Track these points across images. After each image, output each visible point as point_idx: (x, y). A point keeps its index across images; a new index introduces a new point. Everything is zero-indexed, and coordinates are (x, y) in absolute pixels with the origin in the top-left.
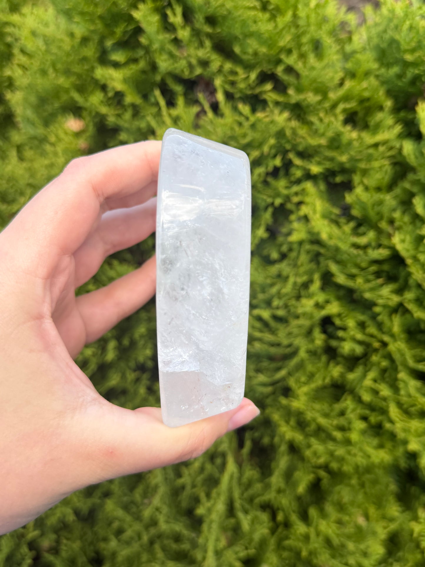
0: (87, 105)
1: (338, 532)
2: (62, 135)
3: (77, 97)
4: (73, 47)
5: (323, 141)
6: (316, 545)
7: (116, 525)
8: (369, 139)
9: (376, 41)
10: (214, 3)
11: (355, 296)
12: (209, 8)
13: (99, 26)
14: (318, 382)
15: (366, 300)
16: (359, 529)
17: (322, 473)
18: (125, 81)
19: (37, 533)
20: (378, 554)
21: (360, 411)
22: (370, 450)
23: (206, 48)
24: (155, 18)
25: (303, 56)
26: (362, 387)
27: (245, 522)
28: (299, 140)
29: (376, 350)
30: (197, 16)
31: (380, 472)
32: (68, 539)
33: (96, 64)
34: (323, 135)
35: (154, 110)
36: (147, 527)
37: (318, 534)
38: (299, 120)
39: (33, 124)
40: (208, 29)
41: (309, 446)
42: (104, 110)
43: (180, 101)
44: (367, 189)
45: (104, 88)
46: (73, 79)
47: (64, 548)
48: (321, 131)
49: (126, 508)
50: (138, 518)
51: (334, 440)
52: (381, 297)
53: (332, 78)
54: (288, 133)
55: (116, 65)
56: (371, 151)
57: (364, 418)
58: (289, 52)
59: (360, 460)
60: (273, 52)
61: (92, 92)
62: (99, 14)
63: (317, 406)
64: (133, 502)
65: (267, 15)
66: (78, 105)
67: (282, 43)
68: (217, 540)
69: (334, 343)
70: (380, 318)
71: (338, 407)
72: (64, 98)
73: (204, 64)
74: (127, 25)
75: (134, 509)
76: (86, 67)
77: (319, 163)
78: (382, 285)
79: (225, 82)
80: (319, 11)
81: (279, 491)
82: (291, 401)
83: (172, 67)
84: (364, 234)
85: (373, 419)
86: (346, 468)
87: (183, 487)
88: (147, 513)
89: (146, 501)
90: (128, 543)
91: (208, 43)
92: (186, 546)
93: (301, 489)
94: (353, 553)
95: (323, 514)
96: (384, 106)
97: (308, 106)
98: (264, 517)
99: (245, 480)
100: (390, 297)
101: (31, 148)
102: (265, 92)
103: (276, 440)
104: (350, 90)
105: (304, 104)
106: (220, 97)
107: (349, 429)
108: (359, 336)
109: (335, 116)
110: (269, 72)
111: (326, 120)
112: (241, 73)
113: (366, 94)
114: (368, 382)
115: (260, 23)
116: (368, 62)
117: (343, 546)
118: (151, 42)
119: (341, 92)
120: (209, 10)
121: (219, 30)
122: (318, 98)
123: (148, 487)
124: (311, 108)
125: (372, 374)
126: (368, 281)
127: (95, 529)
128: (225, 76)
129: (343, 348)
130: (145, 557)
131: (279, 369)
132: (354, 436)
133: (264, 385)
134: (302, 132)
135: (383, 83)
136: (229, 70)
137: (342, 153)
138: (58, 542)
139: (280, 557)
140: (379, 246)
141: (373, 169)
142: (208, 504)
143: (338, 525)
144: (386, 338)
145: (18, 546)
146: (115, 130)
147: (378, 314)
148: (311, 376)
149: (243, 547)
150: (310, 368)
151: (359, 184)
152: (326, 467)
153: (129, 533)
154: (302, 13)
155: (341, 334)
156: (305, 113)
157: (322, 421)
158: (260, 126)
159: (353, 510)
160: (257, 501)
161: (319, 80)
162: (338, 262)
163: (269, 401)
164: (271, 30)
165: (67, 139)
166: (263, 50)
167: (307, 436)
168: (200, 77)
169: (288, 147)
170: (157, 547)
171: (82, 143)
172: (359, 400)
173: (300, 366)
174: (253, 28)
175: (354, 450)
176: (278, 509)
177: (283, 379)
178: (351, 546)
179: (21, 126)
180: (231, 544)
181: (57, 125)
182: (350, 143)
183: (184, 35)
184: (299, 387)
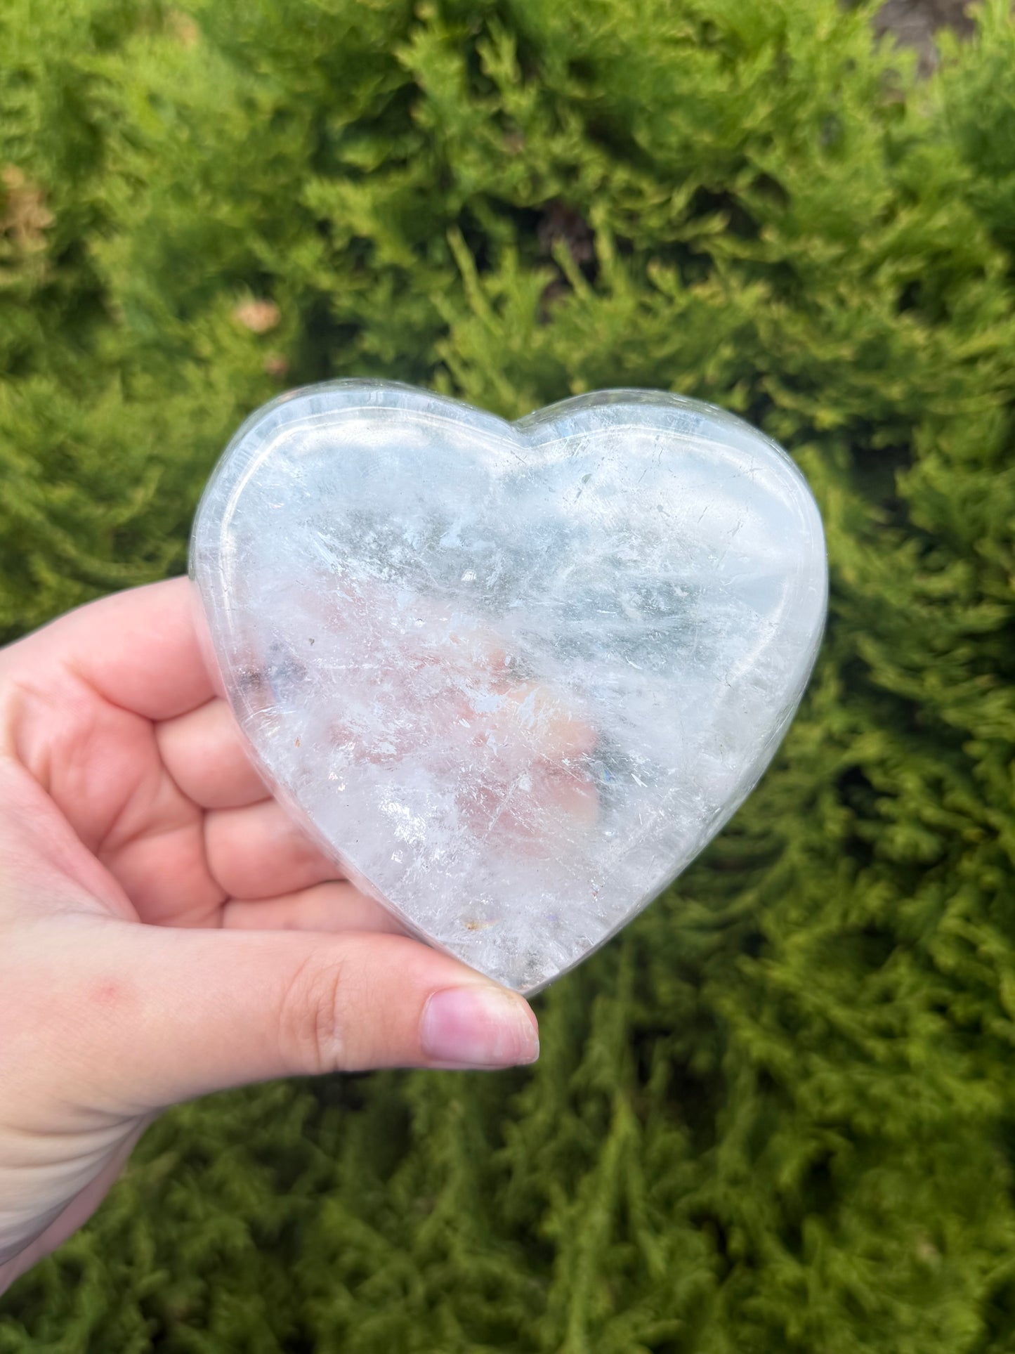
0: (284, 268)
1: (871, 1278)
2: (227, 341)
3: (262, 250)
4: (253, 133)
5: (846, 352)
6: (823, 1310)
7: (348, 1258)
8: (954, 346)
9: (966, 113)
10: (592, 30)
11: (920, 717)
12: (580, 39)
13: (317, 82)
14: (831, 922)
15: (947, 726)
16: (922, 1273)
17: (835, 1140)
18: (377, 211)
19: (160, 1276)
20: (966, 1333)
21: (928, 990)
22: (953, 1084)
23: (570, 136)
24: (455, 65)
25: (796, 151)
26: (935, 933)
27: (656, 1254)
28: (789, 349)
29: (969, 847)
30: (548, 61)
31: (971, 1137)
32: (231, 1292)
33: (305, 173)
34: (846, 336)
35: (446, 279)
36: (423, 1265)
37: (825, 1283)
38: (788, 303)
39: (150, 311)
40: (576, 91)
41: (806, 1074)
42: (325, 281)
43: (509, 260)
44: (947, 462)
45: (324, 228)
46: (252, 208)
47: (223, 1313)
48: (842, 326)
49: (372, 1220)
50: (402, 1242)
51: (866, 1058)
52: (983, 718)
53: (868, 204)
54: (764, 332)
55: (356, 175)
56: (958, 374)
57: (940, 1009)
58: (766, 141)
59: (929, 1108)
60: (726, 144)
61: (296, 240)
62: (317, 55)
63: (828, 979)
64: (389, 1206)
65: (713, 59)
66: (264, 269)
67: (749, 123)
68: (591, 1296)
69: (867, 830)
70: (980, 769)
71: (877, 981)
72: (231, 252)
73: (568, 171)
74: (383, 81)
75: (392, 1222)
76: (283, 179)
77: (836, 403)
78: (984, 693)
79: (614, 213)
80: (838, 47)
81: (735, 1181)
82: (768, 967)
83: (491, 179)
84: (940, 570)
85: (962, 1009)
86: (894, 1127)
87: (508, 1172)
88: (424, 1232)
89: (420, 1203)
90: (378, 1302)
91: (575, 124)
92: (515, 1310)
93: (788, 1174)
94: (909, 1331)
95: (838, 1237)
96: (987, 268)
97: (811, 269)
98: (699, 1242)
99: (654, 1154)
100: (1005, 719)
101: (146, 369)
102: (707, 237)
103: (729, 1059)
104: (907, 232)
105: (800, 264)
106: (605, 248)
107: (904, 1034)
108: (931, 813)
109: (876, 290)
110: (717, 191)
111: (855, 301)
112: (652, 194)
113: (944, 241)
114: (951, 922)
115: (698, 77)
116: (948, 165)
117: (886, 1313)
118: (441, 121)
119: (889, 236)
120: (580, 46)
121: (600, 93)
122: (835, 250)
123: (424, 1169)
124: (818, 275)
125: (959, 904)
126: (950, 682)
127: (297, 1268)
128: (614, 201)
129: (892, 841)
130: (416, 1336)
131: (735, 891)
132: (916, 1051)
133: (701, 927)
134: (796, 329)
135: (983, 213)
136: (624, 185)
137: (891, 379)
138: (207, 1299)
139: (734, 1337)
140: (978, 599)
141: (963, 416)
142: (572, 1211)
143: (871, 1263)
144: (995, 818)
145: (115, 1307)
146: (353, 328)
147: (976, 761)
148: (814, 909)
149: (651, 1313)
150: (812, 888)
151: (928, 451)
152: (845, 1126)
153: (380, 1279)
154: (798, 51)
155: (885, 806)
156: (801, 285)
157: (841, 1015)
158: (699, 318)
159: (909, 1227)
160: (683, 1204)
161: (837, 209)
162: (880, 636)
163: (709, 967)
164: (722, 93)
165: (238, 349)
166: (706, 138)
167: (801, 1050)
168: (555, 203)
169: (761, 364)
170: (446, 1312)
171: (272, 359)
172: (928, 965)
173: (790, 884)
174: (683, 86)
175: (914, 1083)
176: (730, 1223)
177: (749, 915)
178: (905, 1313)
179: (122, 316)
180: (622, 1305)
181: (214, 317)
182: (911, 353)
183: (518, 105)
184: (787, 934)
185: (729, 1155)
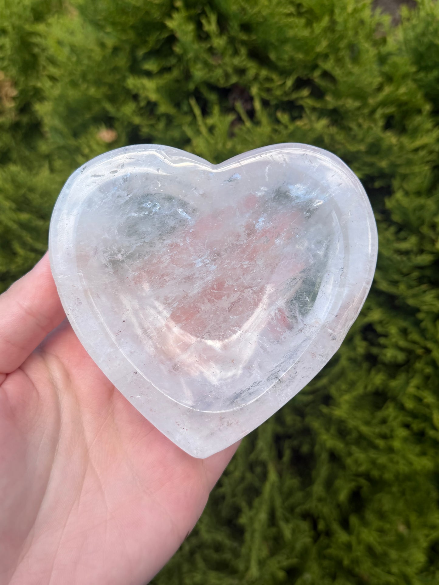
0: (119, 115)
1: (379, 540)
2: (95, 146)
3: (109, 107)
4: (104, 57)
5: (362, 148)
6: (359, 554)
8: (409, 143)
9: (413, 44)
10: (250, 11)
11: (397, 302)
12: (245, 15)
13: (131, 35)
14: (360, 390)
15: (408, 306)
16: (400, 537)
17: (363, 481)
18: (158, 90)
20: (420, 562)
21: (402, 418)
22: (413, 458)
23: (242, 56)
24: (191, 27)
25: (339, 61)
26: (405, 394)
27: (287, 531)
28: (337, 146)
29: (418, 357)
30: (231, 24)
31: (421, 479)
33: (127, 74)
34: (362, 140)
35: (189, 119)
37: (359, 542)
38: (337, 126)
39: (61, 133)
40: (244, 37)
41: (350, 454)
42: (137, 120)
43: (216, 110)
44: (407, 194)
45: (135, 97)
46: (104, 89)
48: (360, 136)
51: (375, 447)
52: (424, 303)
53: (371, 83)
54: (327, 139)
55: (149, 74)
56: (411, 156)
57: (407, 426)
58: (326, 56)
59: (403, 468)
60: (309, 58)
61: (124, 103)
62: (131, 23)
63: (359, 414)
65: (303, 21)
66: (110, 115)
67: (319, 49)
68: (260, 550)
69: (375, 350)
70: (423, 324)
71: (380, 414)
72: (96, 109)
73: (241, 72)
74: (160, 34)
76: (118, 77)
77: (358, 169)
78: (424, 292)
79: (261, 89)
80: (357, 15)
81: (320, 500)
82: (333, 409)
83: (208, 76)
84: (405, 239)
85: (416, 426)
86: (388, 476)
87: (224, 497)
91: (243, 51)
92: (227, 556)
93: (343, 496)
94: (395, 562)
95: (365, 523)
96: (423, 110)
97: (347, 112)
98: (305, 526)
99: (285, 488)
100: (434, 303)
101: (60, 158)
102: (302, 98)
103: (317, 448)
104: (388, 95)
105: (342, 110)
106: (257, 105)
107: (392, 437)
108: (402, 343)
109: (375, 121)
110: (305, 78)
111: (366, 125)
112: (277, 80)
113: (405, 98)
114: (411, 389)
115: (296, 29)
116: (406, 65)
117: (385, 554)
118: (185, 52)
119: (381, 96)
120: (245, 18)
121: (254, 37)
122: (357, 104)
124: (350, 114)
125: (415, 381)
126: (410, 287)
128: (261, 84)
129: (385, 355)
130: (186, 567)
132: (397, 444)
134: (340, 137)
135: (420, 87)
136: (265, 77)
137: (382, 158)
139: (321, 566)
140: (421, 251)
141: (413, 173)
142: (251, 513)
143: (379, 533)
144: (430, 345)
147: (421, 321)
148: (352, 385)
149: (286, 556)
150: (351, 376)
151: (399, 189)
152: (367, 476)
154: (340, 19)
155: (382, 341)
156: (342, 119)
157: (365, 429)
158: (299, 134)
159: (394, 518)
160: (298, 510)
161: (358, 86)
163: (307, 410)
164: (307, 36)
166: (300, 56)
167: (347, 444)
168: (235, 86)
170: (198, 558)
172: (402, 408)
173: (341, 375)
174: (290, 34)
175: (396, 458)
176: (318, 518)
177: (324, 387)
178: (393, 554)
179: (49, 135)
180: (273, 553)
181: (89, 136)
182: (390, 148)
183: (219, 44)
184: (341, 395)
185: (318, 489)
